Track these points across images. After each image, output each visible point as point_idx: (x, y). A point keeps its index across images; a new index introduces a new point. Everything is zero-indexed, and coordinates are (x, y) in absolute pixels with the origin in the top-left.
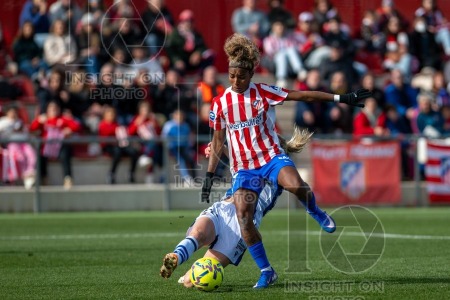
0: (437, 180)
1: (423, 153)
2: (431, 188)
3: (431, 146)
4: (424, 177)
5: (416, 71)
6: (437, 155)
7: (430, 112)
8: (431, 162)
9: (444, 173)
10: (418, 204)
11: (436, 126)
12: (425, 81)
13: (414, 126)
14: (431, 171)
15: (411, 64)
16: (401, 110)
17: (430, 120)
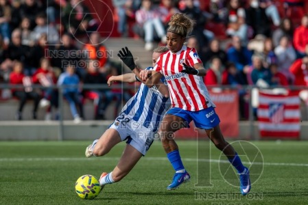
0: (266, 120)
1: (255, 100)
2: (262, 126)
3: (262, 94)
4: (257, 118)
5: (251, 38)
6: (267, 101)
7: (262, 69)
8: (262, 106)
9: (271, 115)
10: (252, 138)
11: (265, 79)
12: (258, 45)
13: (249, 79)
14: (262, 113)
15: (247, 32)
16: (239, 67)
17: (261, 75)
